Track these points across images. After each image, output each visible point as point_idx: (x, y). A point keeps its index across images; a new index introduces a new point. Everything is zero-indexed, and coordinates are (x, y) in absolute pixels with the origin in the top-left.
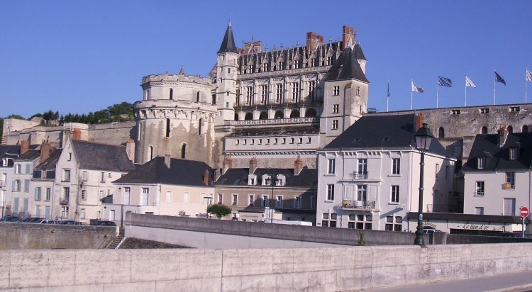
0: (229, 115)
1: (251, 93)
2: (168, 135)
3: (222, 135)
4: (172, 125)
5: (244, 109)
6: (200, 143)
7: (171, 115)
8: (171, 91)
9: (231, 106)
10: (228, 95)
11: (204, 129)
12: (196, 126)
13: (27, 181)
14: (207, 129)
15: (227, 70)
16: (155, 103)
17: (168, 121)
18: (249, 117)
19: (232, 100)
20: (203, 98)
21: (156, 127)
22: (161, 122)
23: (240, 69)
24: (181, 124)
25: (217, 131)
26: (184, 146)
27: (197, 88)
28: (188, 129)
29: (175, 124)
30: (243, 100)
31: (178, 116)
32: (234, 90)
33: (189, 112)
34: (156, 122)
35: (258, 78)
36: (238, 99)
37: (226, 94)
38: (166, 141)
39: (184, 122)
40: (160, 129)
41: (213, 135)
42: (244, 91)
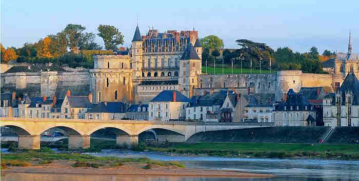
0: (139, 74)
1: (149, 63)
2: (108, 86)
3: (136, 84)
5: (147, 70)
6: (125, 89)
7: (109, 76)
8: (108, 63)
9: (140, 69)
11: (126, 82)
12: (122, 80)
13: (48, 113)
14: (128, 81)
15: (137, 51)
16: (101, 70)
17: (108, 79)
18: (149, 74)
19: (140, 66)
20: (125, 65)
21: (102, 82)
22: (104, 80)
23: (144, 49)
24: (114, 80)
25: (133, 82)
26: (116, 91)
27: (122, 61)
28: (118, 82)
29: (111, 81)
30: (146, 65)
31: (112, 76)
32: (141, 61)
33: (118, 74)
34: (102, 80)
35: (152, 55)
36: (143, 65)
37: (137, 63)
38: (107, 89)
39: (116, 79)
40: (104, 83)
41: (131, 84)
42: (146, 61)
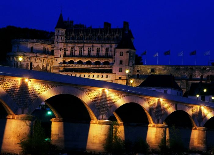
0: (61, 61)
4: (34, 65)
7: (33, 60)
8: (32, 48)
9: (62, 56)
10: (61, 51)
12: (45, 66)
14: (50, 68)
15: (60, 38)
18: (71, 62)
19: (63, 53)
21: (25, 66)
22: (28, 64)
23: (66, 37)
24: (38, 65)
25: (54, 69)
27: (45, 46)
28: (41, 68)
30: (68, 53)
31: (37, 61)
33: (42, 59)
34: (25, 64)
35: (77, 43)
37: (60, 50)
41: (52, 71)
